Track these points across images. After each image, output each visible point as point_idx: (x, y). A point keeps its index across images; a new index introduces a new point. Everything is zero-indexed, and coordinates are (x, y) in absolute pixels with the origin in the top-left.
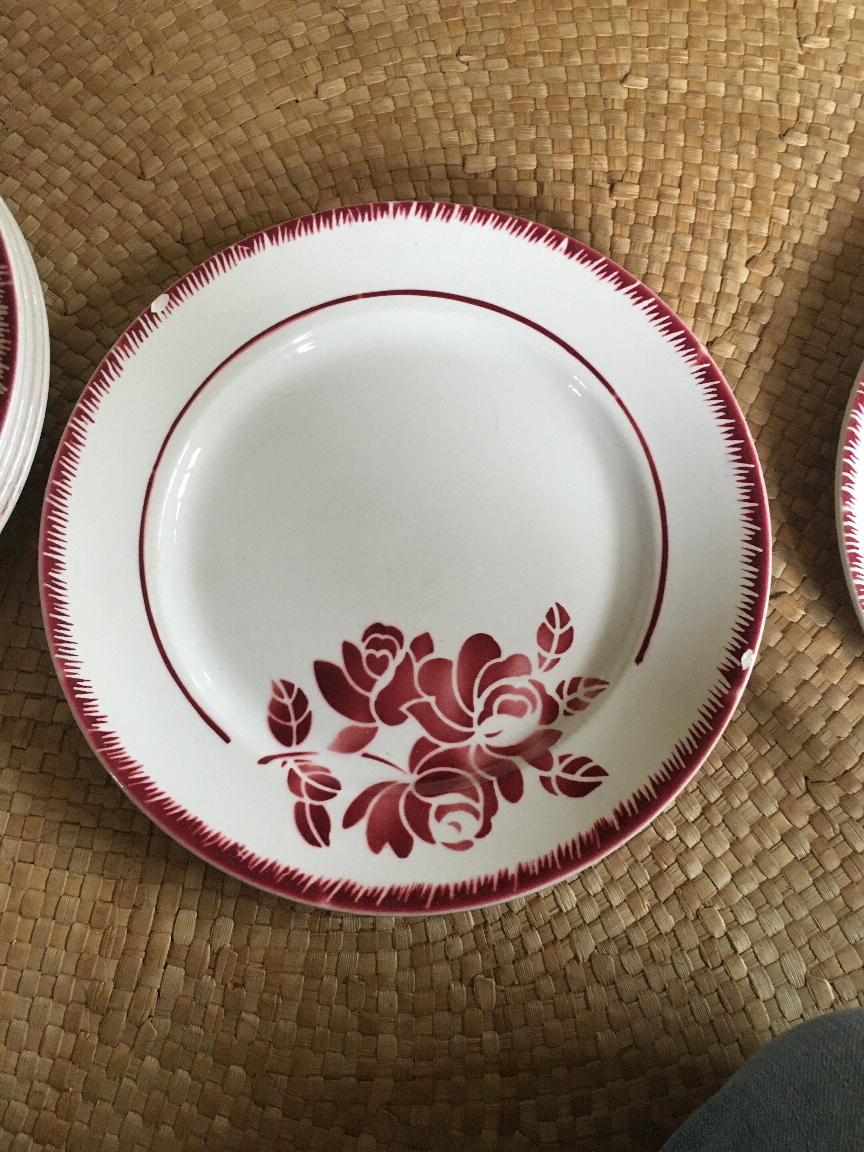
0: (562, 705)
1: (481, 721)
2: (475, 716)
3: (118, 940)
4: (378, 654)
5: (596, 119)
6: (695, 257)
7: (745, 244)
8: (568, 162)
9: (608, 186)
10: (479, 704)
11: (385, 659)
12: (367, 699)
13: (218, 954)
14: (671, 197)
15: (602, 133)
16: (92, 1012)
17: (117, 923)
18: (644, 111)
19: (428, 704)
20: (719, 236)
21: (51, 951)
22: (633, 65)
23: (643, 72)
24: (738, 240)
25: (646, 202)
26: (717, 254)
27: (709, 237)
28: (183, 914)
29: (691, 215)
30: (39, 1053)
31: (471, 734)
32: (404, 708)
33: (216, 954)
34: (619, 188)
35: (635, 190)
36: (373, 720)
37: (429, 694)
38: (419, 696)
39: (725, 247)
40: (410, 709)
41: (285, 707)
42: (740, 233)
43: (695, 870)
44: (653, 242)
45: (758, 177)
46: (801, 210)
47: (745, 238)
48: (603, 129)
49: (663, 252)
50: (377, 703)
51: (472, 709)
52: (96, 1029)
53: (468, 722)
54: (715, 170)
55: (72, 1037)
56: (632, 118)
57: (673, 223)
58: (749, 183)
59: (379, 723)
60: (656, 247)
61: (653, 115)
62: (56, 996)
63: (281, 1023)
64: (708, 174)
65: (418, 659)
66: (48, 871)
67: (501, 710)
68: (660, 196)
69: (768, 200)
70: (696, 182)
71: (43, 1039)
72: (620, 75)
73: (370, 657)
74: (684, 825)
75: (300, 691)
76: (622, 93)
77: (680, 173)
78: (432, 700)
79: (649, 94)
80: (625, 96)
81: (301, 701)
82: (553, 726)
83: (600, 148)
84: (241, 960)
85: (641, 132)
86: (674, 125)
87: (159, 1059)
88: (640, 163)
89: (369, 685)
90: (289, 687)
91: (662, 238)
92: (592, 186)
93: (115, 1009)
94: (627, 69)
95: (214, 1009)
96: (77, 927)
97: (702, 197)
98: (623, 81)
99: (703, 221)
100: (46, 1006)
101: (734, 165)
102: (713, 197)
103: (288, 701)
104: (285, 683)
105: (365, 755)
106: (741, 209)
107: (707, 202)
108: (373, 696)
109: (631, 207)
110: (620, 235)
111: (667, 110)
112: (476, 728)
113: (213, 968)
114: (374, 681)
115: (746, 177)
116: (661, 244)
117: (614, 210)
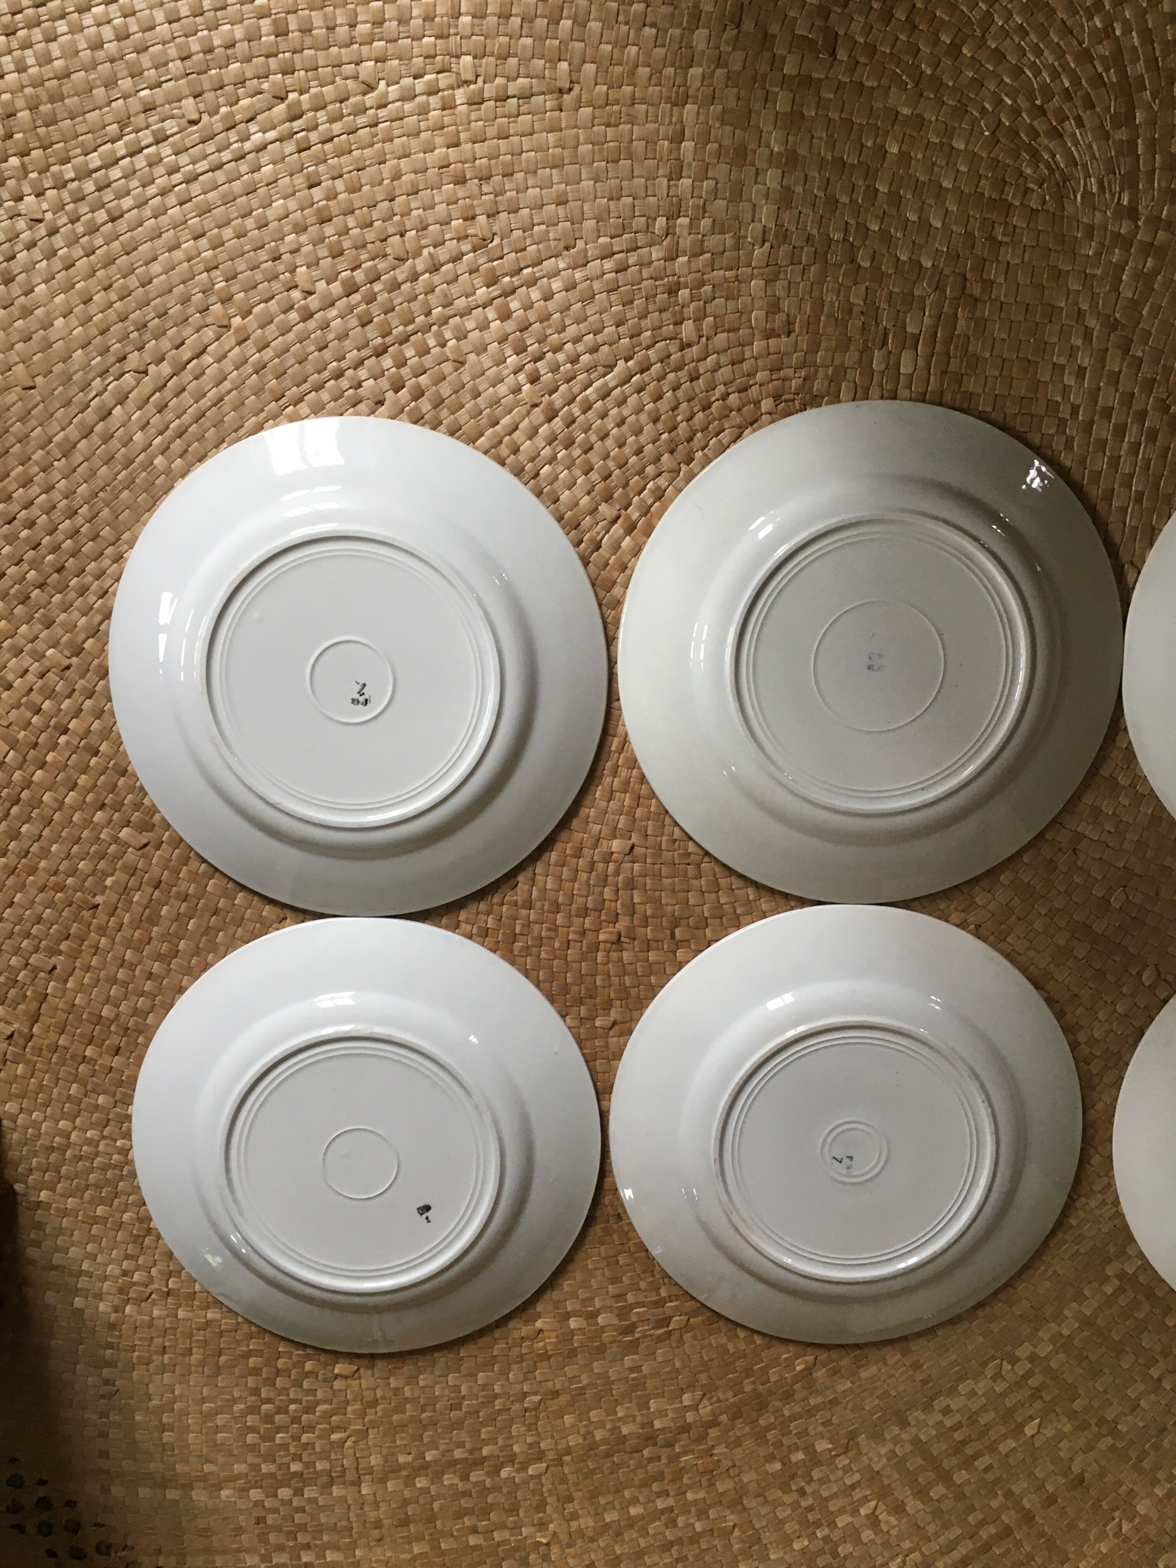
3: (956, 348)
5: (634, 991)
6: (556, 887)
7: (519, 899)
8: (652, 956)
9: (622, 939)
13: (883, 345)
14: (575, 932)
15: (628, 980)
16: (972, 295)
17: (958, 360)
18: (598, 1000)
20: (538, 904)
21: (1004, 336)
22: (607, 1036)
23: (600, 1031)
24: (524, 901)
25: (593, 928)
26: (538, 890)
27: (546, 903)
28: (910, 371)
29: (560, 919)
30: (1008, 263)
33: (884, 344)
34: (614, 938)
35: (602, 937)
39: (533, 896)
42: (523, 907)
43: (544, 430)
44: (587, 897)
45: (512, 951)
46: (479, 927)
47: (520, 903)
48: (628, 984)
49: (579, 889)
52: (968, 284)
54: (543, 955)
55: (985, 276)
56: (606, 994)
57: (573, 913)
58: (517, 945)
60: (585, 893)
61: (591, 997)
62: (999, 304)
63: (834, 298)
64: (547, 952)
66: (1012, 393)
68: (583, 933)
69: (503, 934)
70: (557, 945)
71: (1006, 274)
72: (616, 1028)
74: (552, 460)
76: (614, 1014)
77: (569, 952)
79: (594, 1014)
80: (613, 1011)
83: (629, 968)
84: (866, 342)
85: (598, 983)
86: (574, 989)
87: (921, 266)
88: (599, 959)
91: (581, 900)
92: (634, 939)
93: (955, 298)
94: (611, 1033)
95: (883, 305)
96: (987, 355)
97: (552, 934)
98: (615, 1023)
99: (551, 915)
100: (1006, 296)
101: (529, 959)
102: (543, 934)
106: (523, 925)
107: (549, 930)
109: (604, 924)
110: (611, 901)
111: (580, 1002)
113: (886, 335)
115: (520, 951)
116: (582, 896)
117: (617, 921)
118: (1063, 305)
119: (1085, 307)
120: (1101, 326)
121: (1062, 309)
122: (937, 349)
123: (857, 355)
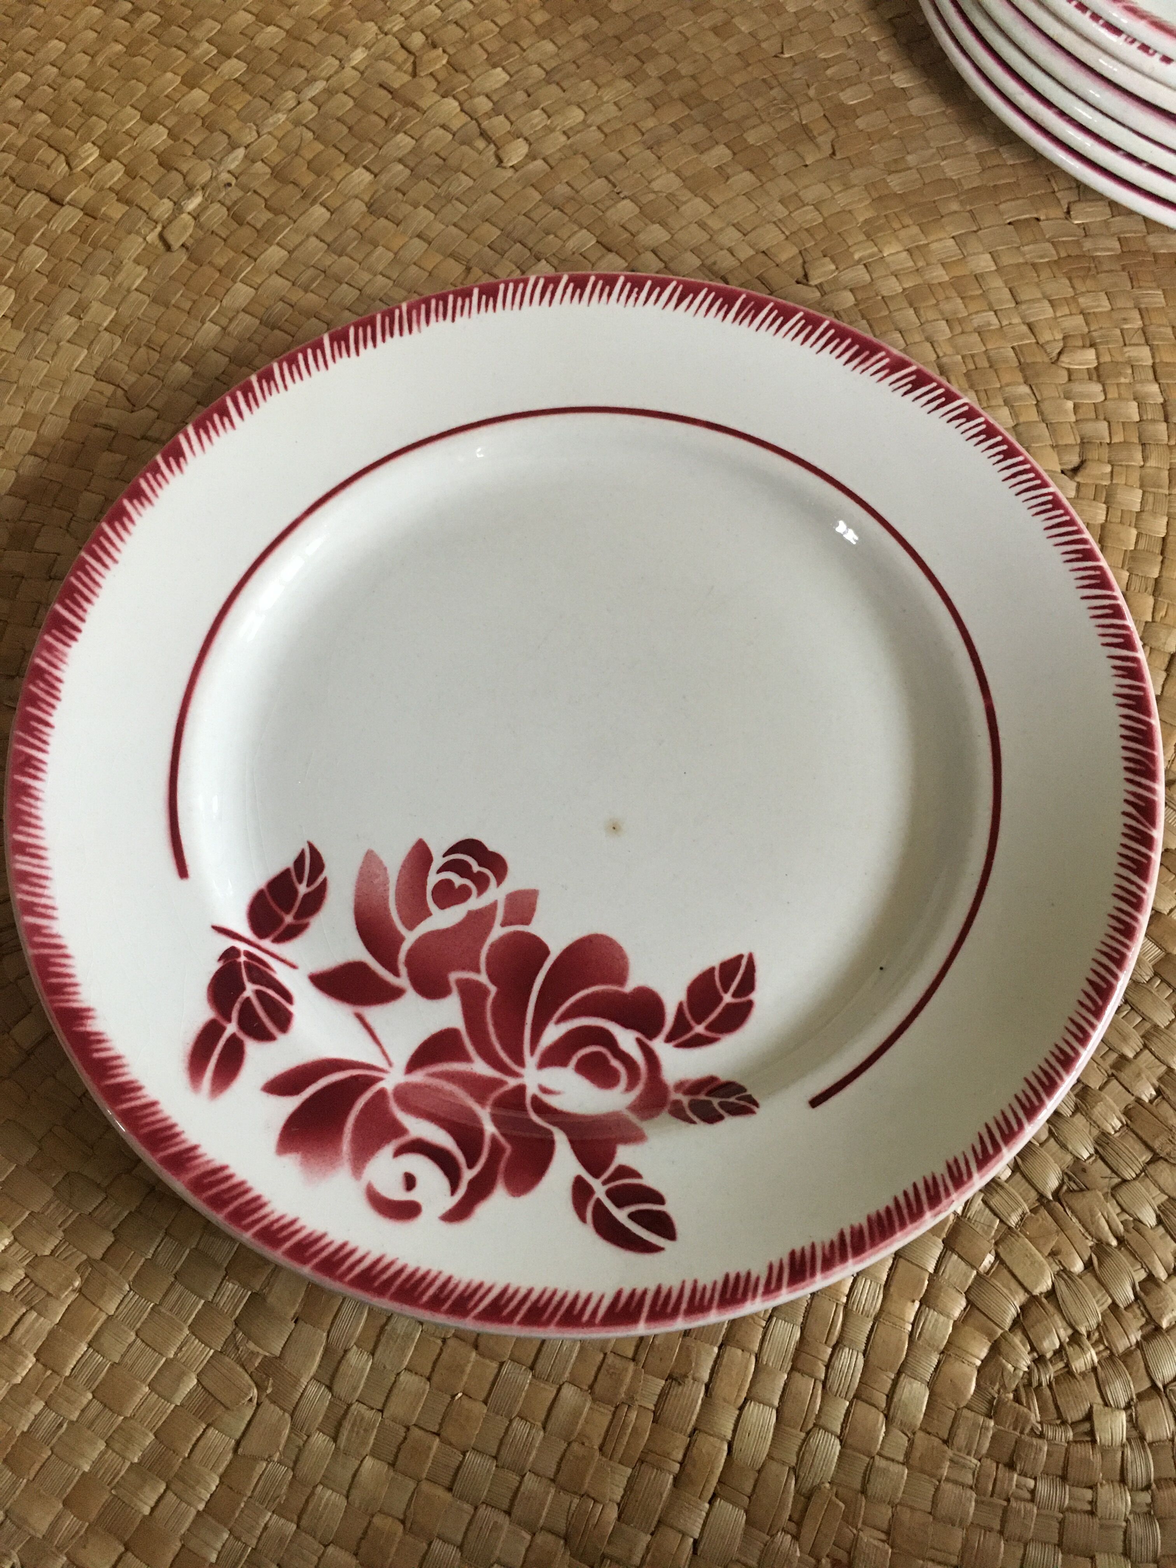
118: (369, 1462)
119: (320, 1440)
120: (296, 1382)
121: (374, 1454)
122: (682, 1440)
123: (877, 1486)
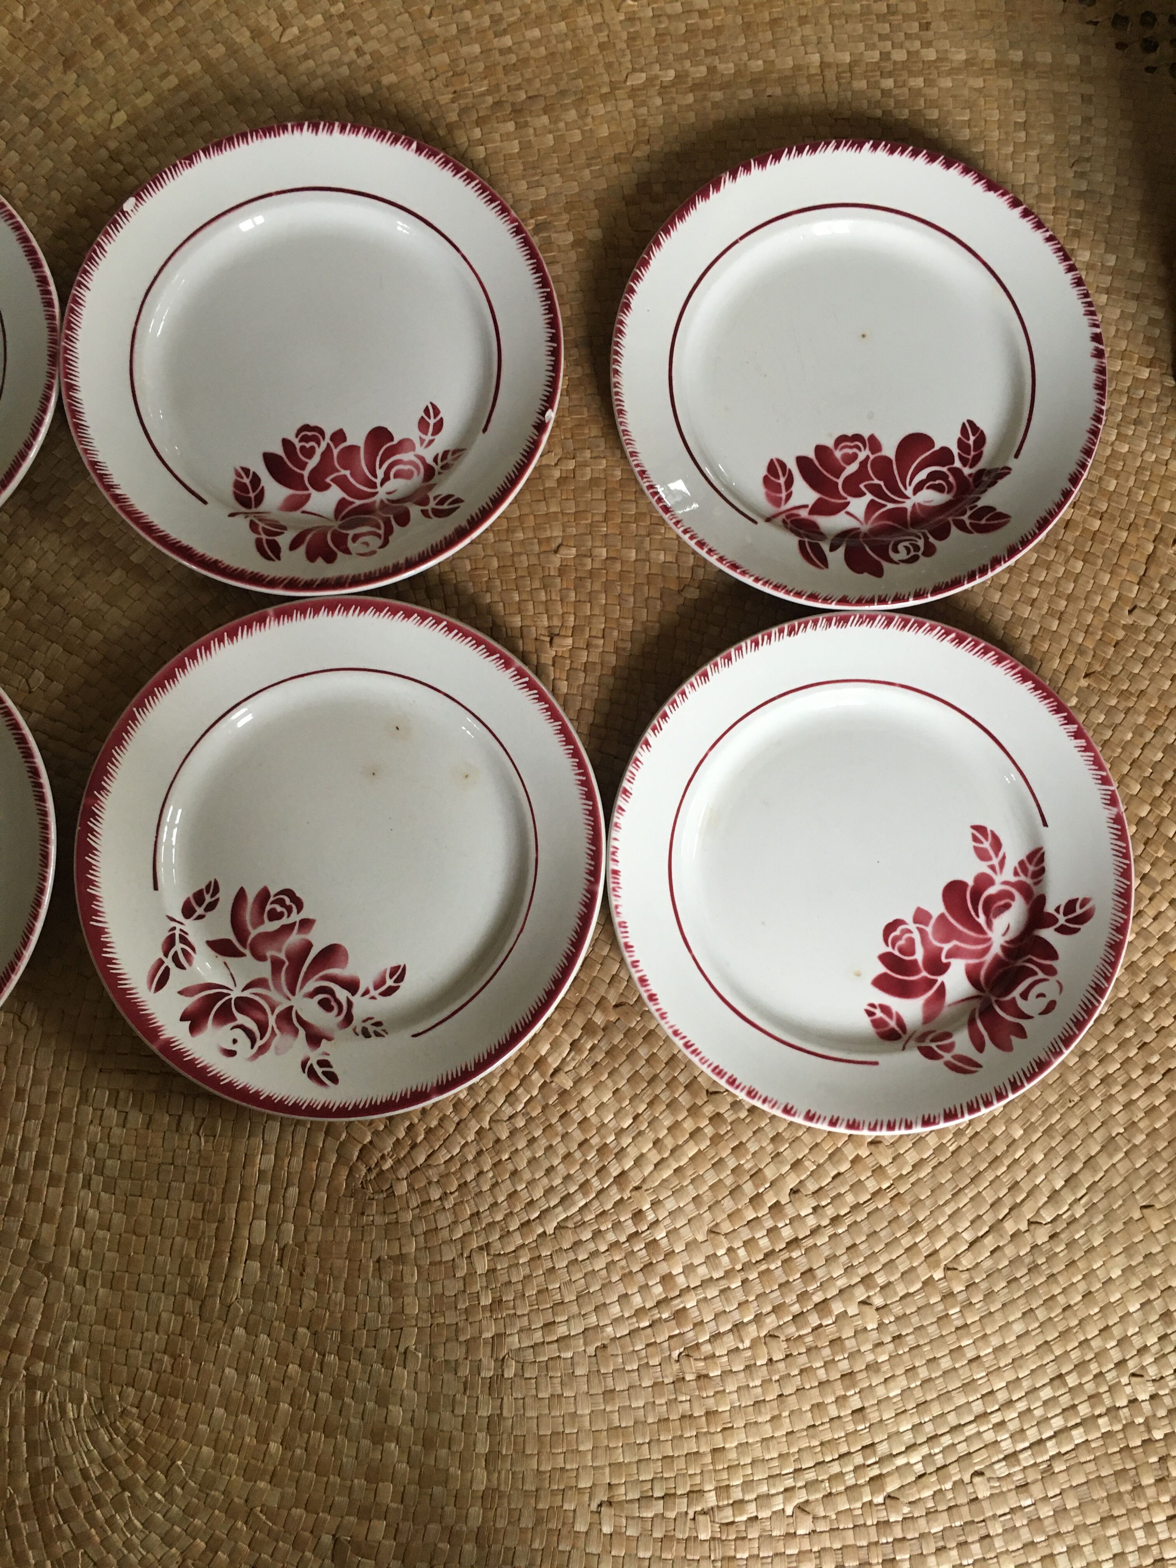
0: (437, 468)
1: (382, 484)
2: (378, 481)
4: (308, 445)
10: (380, 473)
11: (313, 448)
12: (302, 476)
19: (345, 476)
31: (376, 493)
32: (328, 480)
36: (307, 489)
37: (345, 469)
38: (338, 471)
40: (332, 480)
41: (245, 484)
50: (309, 478)
51: (376, 477)
53: (374, 486)
59: (312, 491)
65: (336, 447)
67: (396, 476)
73: (302, 448)
75: (254, 473)
78: (347, 473)
81: (256, 480)
82: (432, 482)
89: (303, 466)
90: (246, 471)
103: (247, 481)
104: (243, 469)
105: (303, 512)
108: (306, 473)
112: (379, 489)
114: (306, 463)
